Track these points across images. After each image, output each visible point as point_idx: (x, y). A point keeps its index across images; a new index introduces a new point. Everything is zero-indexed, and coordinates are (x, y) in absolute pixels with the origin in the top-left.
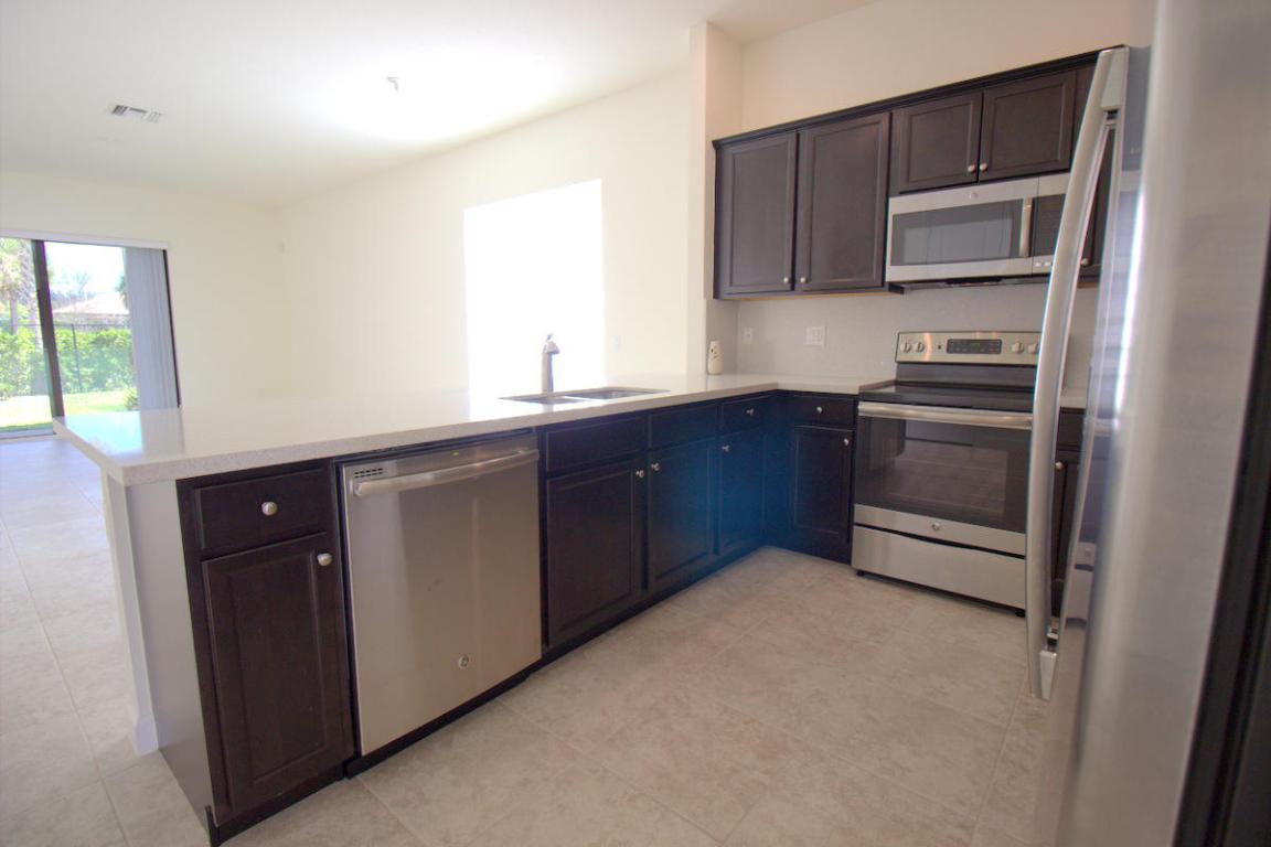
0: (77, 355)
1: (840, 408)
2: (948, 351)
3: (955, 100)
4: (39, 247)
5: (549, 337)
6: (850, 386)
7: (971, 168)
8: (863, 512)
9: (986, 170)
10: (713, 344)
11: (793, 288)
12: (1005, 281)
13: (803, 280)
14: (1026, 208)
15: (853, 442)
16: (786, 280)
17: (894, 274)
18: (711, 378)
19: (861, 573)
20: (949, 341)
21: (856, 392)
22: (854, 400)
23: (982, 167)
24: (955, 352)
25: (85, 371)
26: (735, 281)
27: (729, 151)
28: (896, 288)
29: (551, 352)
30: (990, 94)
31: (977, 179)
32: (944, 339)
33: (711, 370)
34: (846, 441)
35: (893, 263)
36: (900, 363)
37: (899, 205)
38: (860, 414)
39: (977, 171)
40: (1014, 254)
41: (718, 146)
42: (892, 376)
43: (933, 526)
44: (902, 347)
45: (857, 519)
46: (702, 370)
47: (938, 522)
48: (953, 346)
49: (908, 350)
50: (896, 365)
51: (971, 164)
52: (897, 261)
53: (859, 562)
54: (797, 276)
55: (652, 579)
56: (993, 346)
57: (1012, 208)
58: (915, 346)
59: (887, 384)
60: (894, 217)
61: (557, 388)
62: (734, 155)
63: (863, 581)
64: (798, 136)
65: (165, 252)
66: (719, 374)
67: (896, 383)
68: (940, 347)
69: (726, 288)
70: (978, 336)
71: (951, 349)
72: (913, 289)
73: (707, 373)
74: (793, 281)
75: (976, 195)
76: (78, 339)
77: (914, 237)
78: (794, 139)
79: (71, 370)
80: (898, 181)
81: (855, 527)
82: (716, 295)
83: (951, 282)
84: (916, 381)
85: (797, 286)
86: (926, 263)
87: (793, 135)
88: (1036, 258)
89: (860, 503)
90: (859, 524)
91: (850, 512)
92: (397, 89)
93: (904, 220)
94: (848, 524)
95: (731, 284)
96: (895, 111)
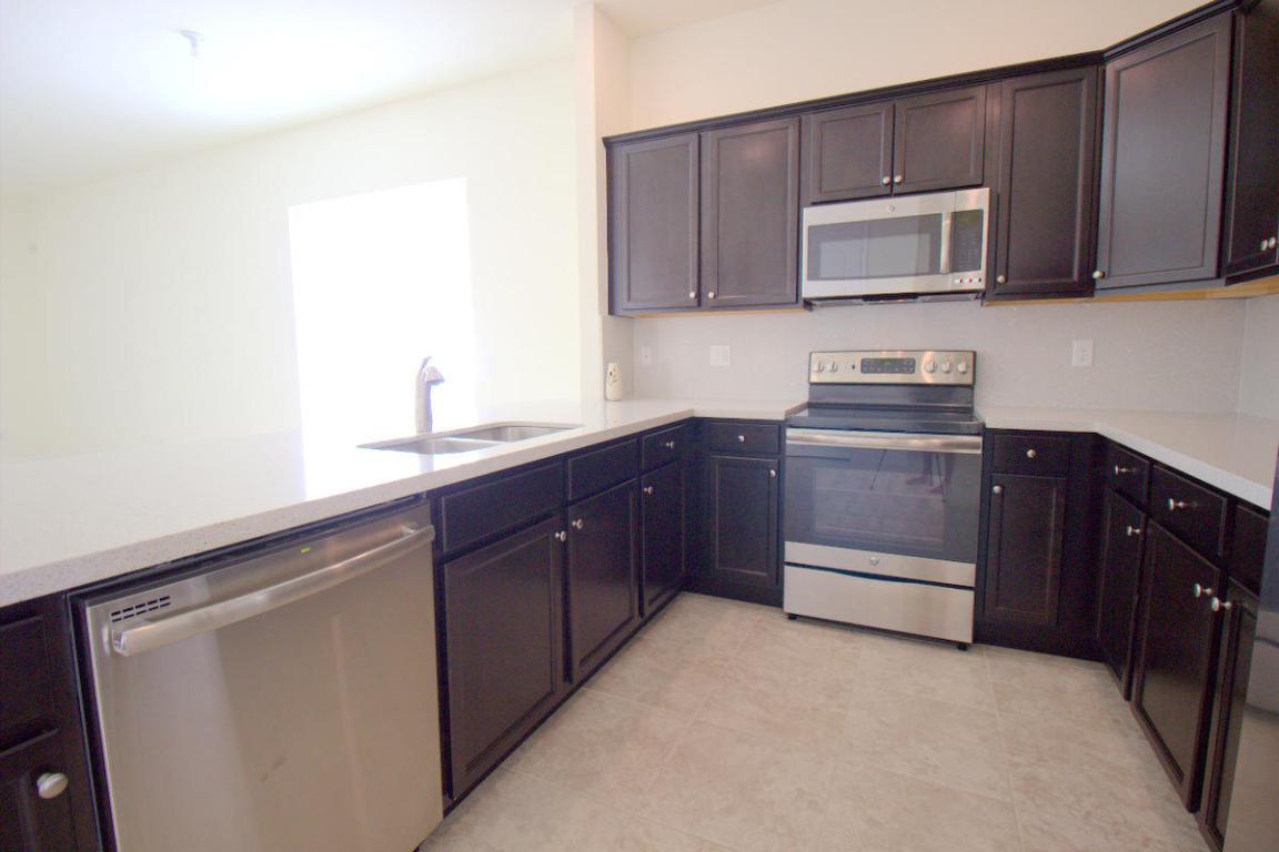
1: (765, 435)
2: (863, 371)
3: (868, 108)
5: (426, 361)
6: (775, 412)
7: (886, 180)
8: (794, 550)
9: (899, 183)
10: (611, 367)
11: (699, 304)
12: (920, 298)
13: (711, 295)
14: (946, 224)
15: (778, 473)
16: (692, 295)
17: (810, 289)
18: (610, 406)
19: (793, 617)
20: (863, 361)
21: (781, 417)
22: (779, 428)
23: (897, 179)
24: (868, 372)
26: (634, 294)
27: (622, 152)
28: (808, 304)
29: (429, 383)
30: (900, 104)
31: (891, 192)
32: (857, 359)
33: (608, 396)
34: (773, 472)
35: (810, 278)
36: (812, 384)
37: (813, 216)
38: (788, 442)
39: (891, 183)
40: (934, 268)
41: (609, 143)
42: (805, 399)
43: (870, 560)
44: (815, 367)
45: (788, 558)
46: (599, 395)
47: (874, 556)
48: (867, 366)
49: (820, 371)
50: (808, 385)
51: (885, 176)
52: (814, 276)
53: (792, 603)
54: (703, 290)
56: (908, 365)
57: (929, 224)
58: (829, 367)
59: (802, 408)
60: (810, 228)
62: (628, 155)
63: (796, 625)
64: (700, 137)
66: (617, 401)
67: (810, 405)
68: (854, 367)
69: (622, 302)
70: (884, 355)
71: (865, 369)
72: (822, 306)
73: (606, 399)
74: (699, 295)
75: (894, 208)
77: (829, 250)
78: (697, 140)
80: (811, 192)
81: (787, 568)
82: (611, 311)
83: (867, 298)
84: (827, 404)
85: (704, 300)
86: (843, 278)
87: (694, 136)
88: (956, 274)
89: (792, 540)
90: (789, 564)
91: (780, 551)
92: (194, 45)
93: (819, 232)
94: (778, 564)
95: (629, 299)
96: (804, 117)
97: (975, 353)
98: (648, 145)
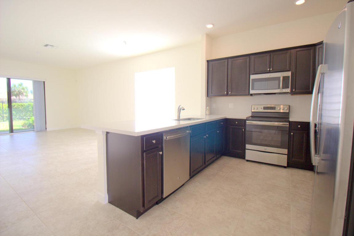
1: (242, 122)
3: (264, 55)
4: (9, 80)
5: (179, 106)
6: (244, 117)
7: (269, 69)
8: (248, 146)
9: (272, 70)
10: (207, 108)
11: (227, 95)
12: (276, 94)
13: (230, 93)
14: (281, 79)
15: (244, 130)
16: (226, 93)
17: (252, 92)
19: (248, 161)
20: (264, 107)
21: (245, 118)
22: (245, 121)
23: (271, 69)
27: (211, 63)
28: (251, 95)
30: (272, 54)
31: (270, 72)
32: (262, 107)
33: (207, 114)
34: (243, 130)
35: (252, 90)
36: (252, 112)
37: (252, 77)
38: (247, 123)
39: (270, 70)
40: (279, 88)
41: (208, 61)
42: (250, 115)
43: (265, 149)
44: (253, 108)
45: (246, 148)
46: (205, 114)
47: (265, 148)
48: (265, 108)
49: (254, 109)
50: (251, 112)
51: (268, 69)
53: (247, 158)
56: (273, 108)
57: (278, 78)
58: (256, 108)
59: (250, 117)
60: (252, 79)
61: (181, 118)
64: (228, 60)
65: (44, 82)
66: (209, 115)
67: (252, 117)
69: (210, 94)
70: (269, 106)
72: (254, 95)
73: (206, 114)
74: (227, 93)
75: (270, 75)
77: (256, 84)
80: (252, 72)
82: (208, 96)
83: (265, 94)
84: (256, 116)
88: (284, 89)
89: (247, 144)
90: (247, 149)
91: (245, 147)
92: (126, 44)
93: (254, 80)
94: (244, 149)
95: (212, 93)
96: (251, 56)
97: (289, 106)
98: (217, 62)
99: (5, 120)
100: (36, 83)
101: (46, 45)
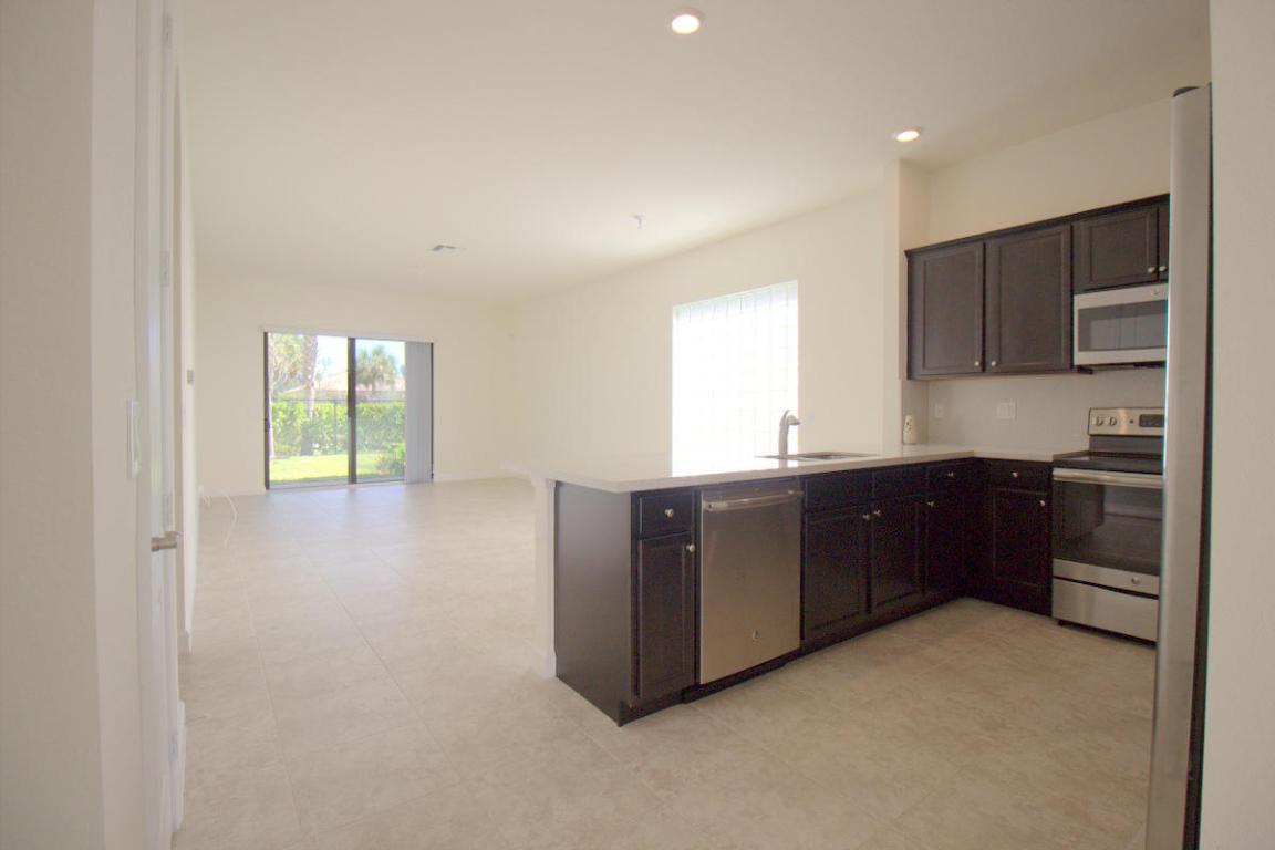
0: (335, 426)
1: (1036, 475)
2: (1141, 425)
3: (1132, 214)
4: (351, 344)
5: (787, 412)
6: (1043, 454)
7: (1151, 270)
8: (1061, 566)
9: (1164, 272)
10: (908, 419)
11: (983, 371)
13: (993, 363)
15: (1049, 504)
16: (977, 364)
17: (1081, 358)
18: (906, 446)
19: (1062, 623)
20: (1141, 417)
21: (1050, 459)
22: (1047, 468)
23: (1162, 269)
24: (1147, 426)
25: (339, 436)
26: (927, 365)
27: (919, 260)
28: (1085, 369)
29: (787, 425)
31: (1158, 279)
32: (1136, 414)
33: (905, 439)
34: (1043, 503)
35: (1080, 349)
36: (1092, 435)
37: (1082, 301)
38: (1057, 479)
39: (1158, 272)
41: (910, 254)
42: (1084, 445)
43: (1133, 580)
44: (1094, 421)
45: (1056, 573)
46: (897, 439)
47: (1137, 576)
48: (1145, 421)
49: (1100, 424)
50: (1088, 436)
51: (1151, 266)
52: (1085, 347)
53: (1057, 612)
54: (987, 359)
55: (874, 604)
58: (1107, 421)
59: (1079, 454)
60: (1080, 311)
61: (791, 451)
62: (925, 263)
63: (1064, 629)
64: (985, 246)
65: (432, 344)
66: (914, 443)
67: (1089, 453)
68: (1132, 422)
69: (919, 370)
71: (1144, 423)
72: (1103, 371)
73: (903, 441)
74: (983, 364)
75: (1156, 293)
76: (338, 412)
77: (1099, 327)
78: (981, 249)
79: (329, 436)
80: (1082, 281)
81: (1055, 581)
82: (910, 376)
83: (1138, 365)
84: (1106, 452)
85: (988, 368)
86: (1119, 349)
87: (980, 245)
89: (1059, 558)
90: (1058, 577)
91: (1049, 568)
92: (640, 222)
93: (1090, 314)
94: (1047, 576)
95: (924, 367)
96: (1075, 224)
98: (940, 254)
99: (339, 449)
100: (413, 348)
101: (438, 248)
